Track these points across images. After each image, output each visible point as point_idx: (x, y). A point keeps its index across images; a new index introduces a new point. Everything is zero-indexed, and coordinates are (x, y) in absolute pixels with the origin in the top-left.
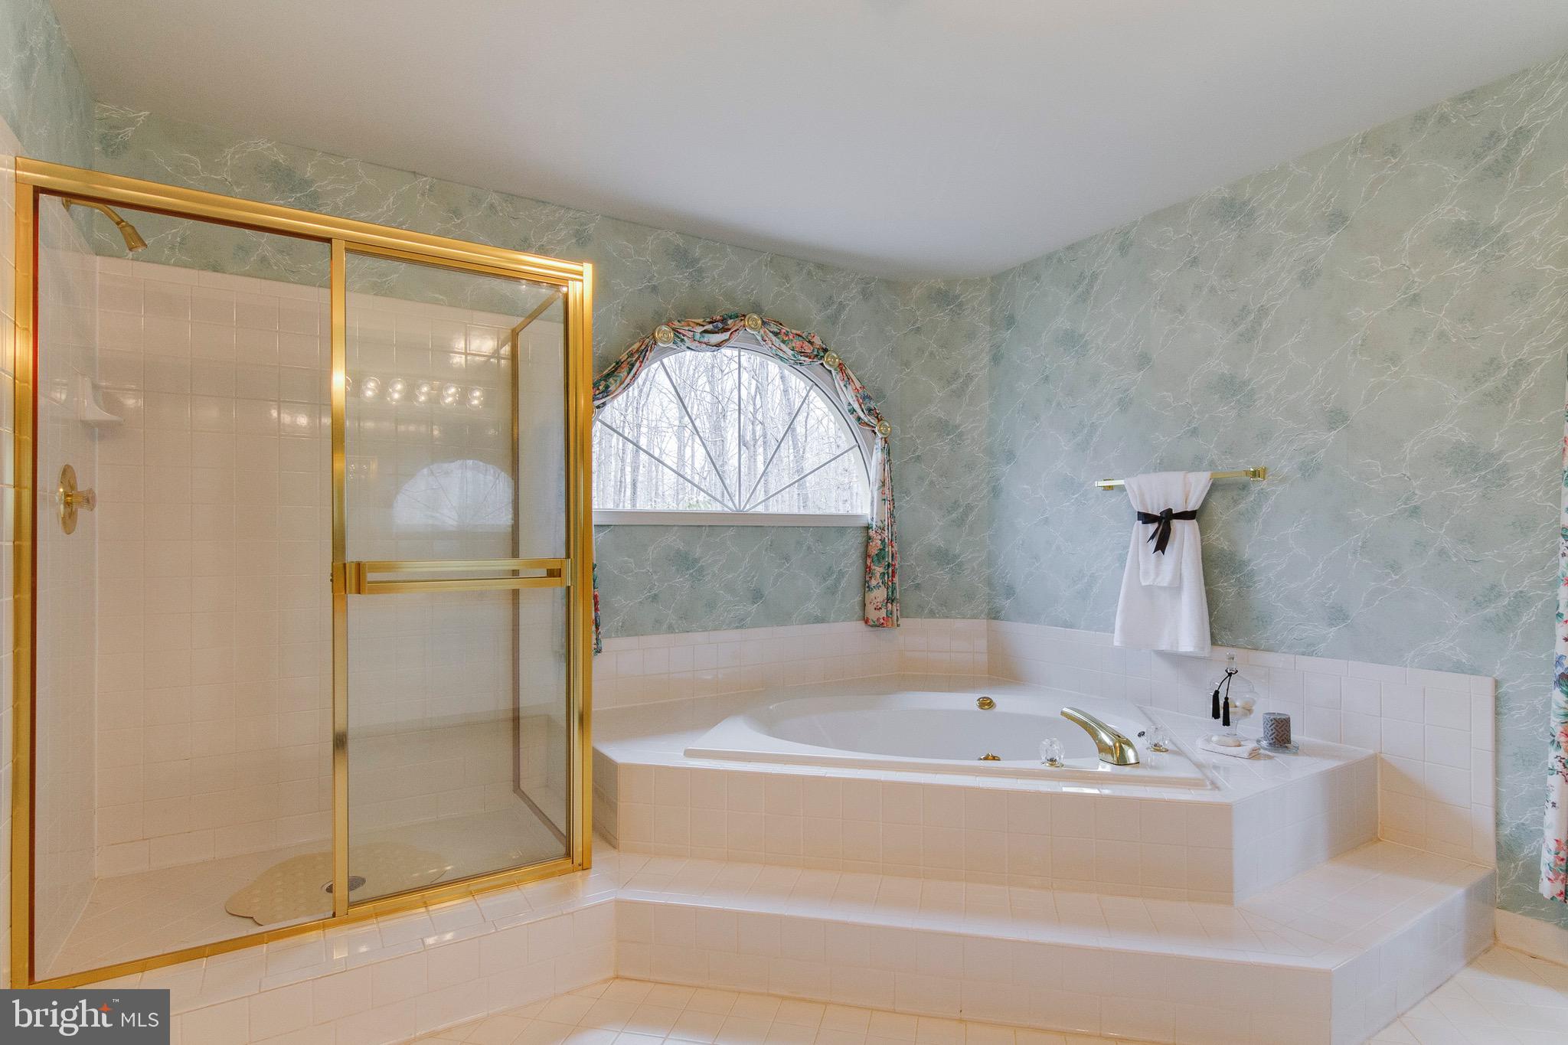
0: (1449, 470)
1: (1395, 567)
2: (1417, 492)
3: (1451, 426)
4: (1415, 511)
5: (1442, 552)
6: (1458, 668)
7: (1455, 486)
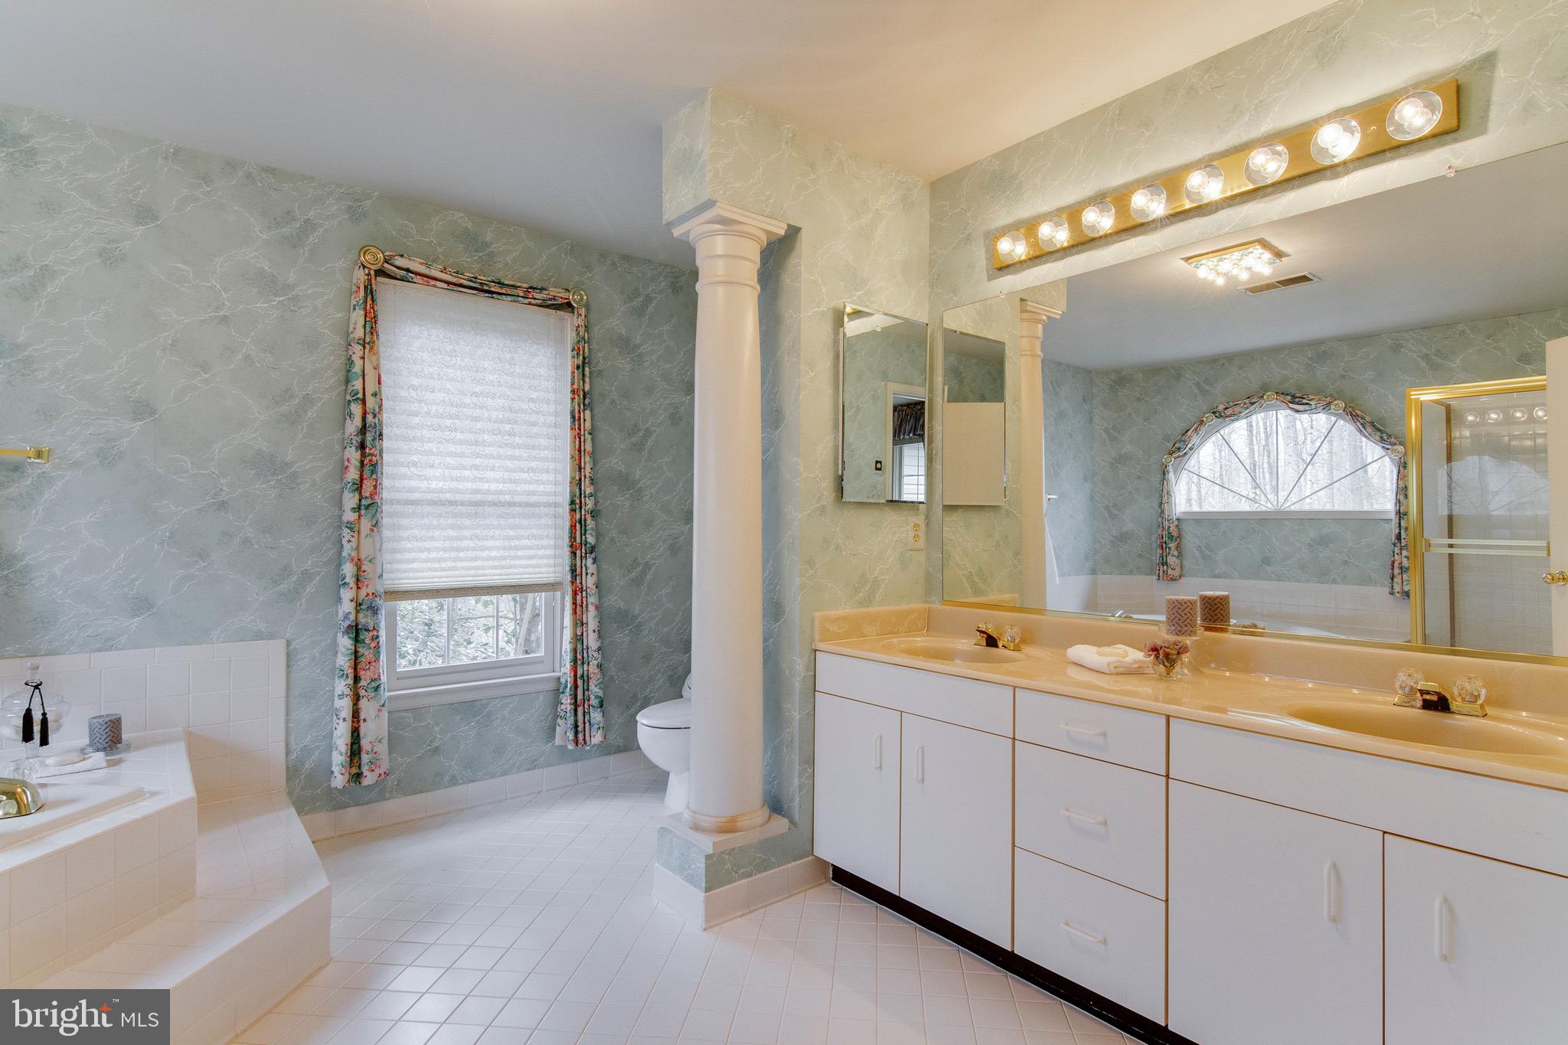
0: (253, 472)
1: (202, 555)
2: (224, 488)
3: (255, 435)
4: (222, 506)
5: (246, 541)
6: (258, 636)
7: (257, 486)
